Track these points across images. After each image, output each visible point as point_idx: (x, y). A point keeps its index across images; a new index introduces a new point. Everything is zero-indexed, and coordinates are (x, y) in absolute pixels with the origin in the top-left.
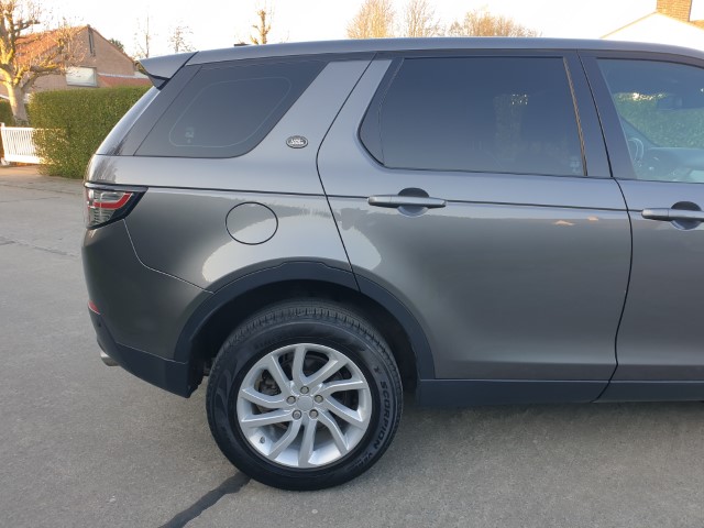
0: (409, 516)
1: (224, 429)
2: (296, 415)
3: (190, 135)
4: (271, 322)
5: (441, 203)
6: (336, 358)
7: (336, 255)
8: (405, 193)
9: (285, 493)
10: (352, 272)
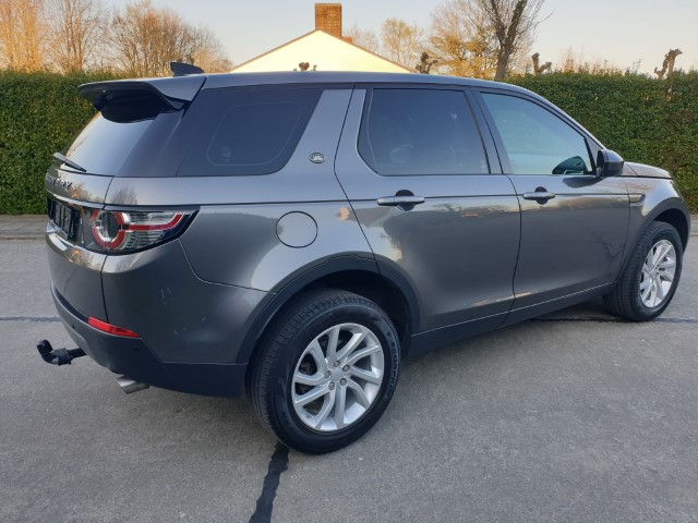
0: (424, 438)
1: (284, 413)
2: (331, 388)
3: (227, 155)
4: (316, 311)
5: (422, 199)
6: (360, 331)
7: (362, 247)
8: (400, 193)
9: (325, 456)
10: (375, 260)
